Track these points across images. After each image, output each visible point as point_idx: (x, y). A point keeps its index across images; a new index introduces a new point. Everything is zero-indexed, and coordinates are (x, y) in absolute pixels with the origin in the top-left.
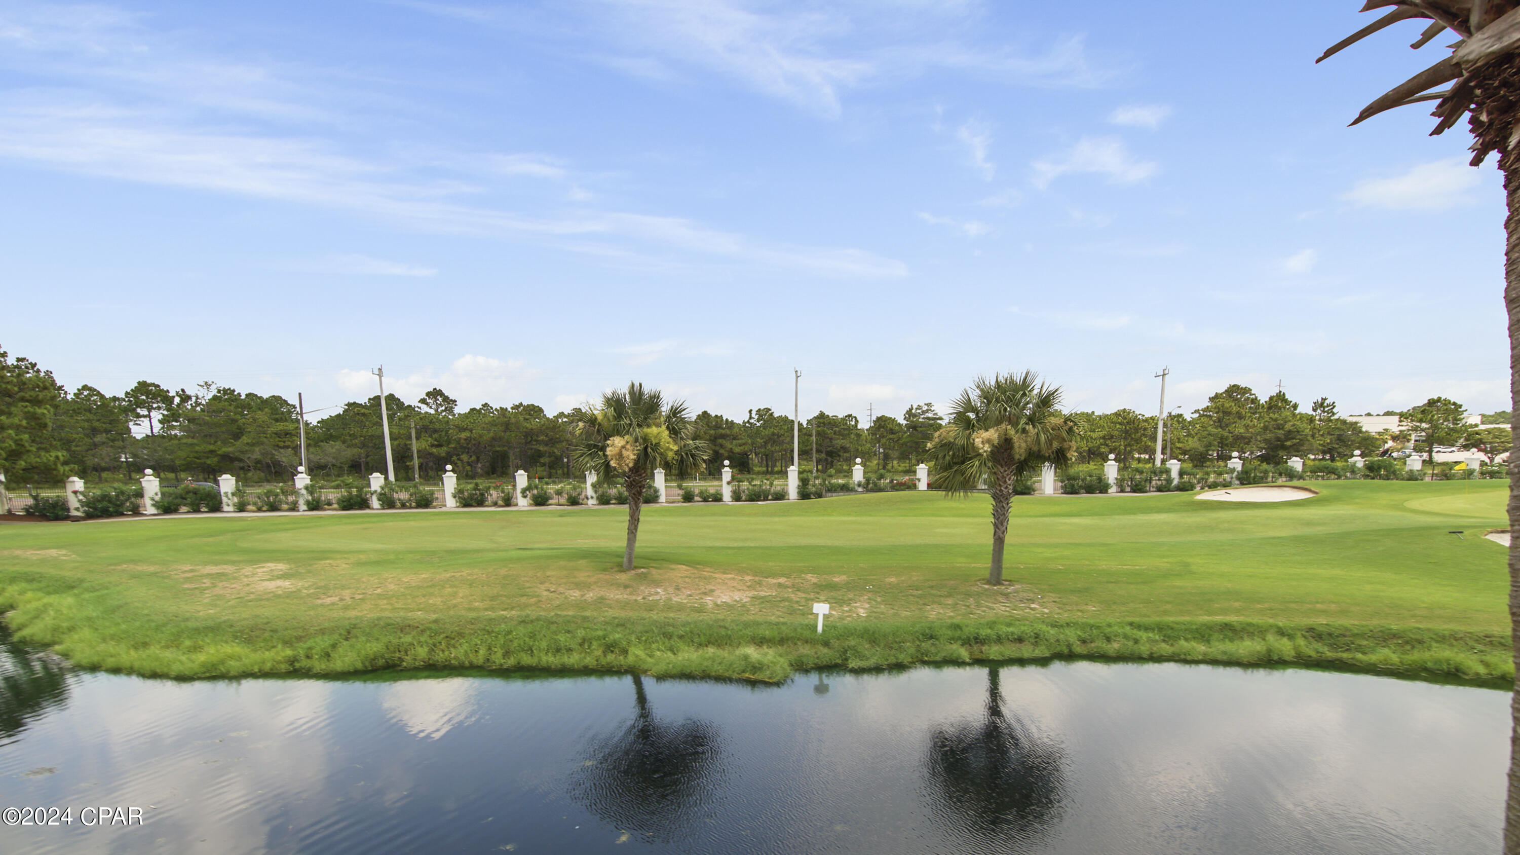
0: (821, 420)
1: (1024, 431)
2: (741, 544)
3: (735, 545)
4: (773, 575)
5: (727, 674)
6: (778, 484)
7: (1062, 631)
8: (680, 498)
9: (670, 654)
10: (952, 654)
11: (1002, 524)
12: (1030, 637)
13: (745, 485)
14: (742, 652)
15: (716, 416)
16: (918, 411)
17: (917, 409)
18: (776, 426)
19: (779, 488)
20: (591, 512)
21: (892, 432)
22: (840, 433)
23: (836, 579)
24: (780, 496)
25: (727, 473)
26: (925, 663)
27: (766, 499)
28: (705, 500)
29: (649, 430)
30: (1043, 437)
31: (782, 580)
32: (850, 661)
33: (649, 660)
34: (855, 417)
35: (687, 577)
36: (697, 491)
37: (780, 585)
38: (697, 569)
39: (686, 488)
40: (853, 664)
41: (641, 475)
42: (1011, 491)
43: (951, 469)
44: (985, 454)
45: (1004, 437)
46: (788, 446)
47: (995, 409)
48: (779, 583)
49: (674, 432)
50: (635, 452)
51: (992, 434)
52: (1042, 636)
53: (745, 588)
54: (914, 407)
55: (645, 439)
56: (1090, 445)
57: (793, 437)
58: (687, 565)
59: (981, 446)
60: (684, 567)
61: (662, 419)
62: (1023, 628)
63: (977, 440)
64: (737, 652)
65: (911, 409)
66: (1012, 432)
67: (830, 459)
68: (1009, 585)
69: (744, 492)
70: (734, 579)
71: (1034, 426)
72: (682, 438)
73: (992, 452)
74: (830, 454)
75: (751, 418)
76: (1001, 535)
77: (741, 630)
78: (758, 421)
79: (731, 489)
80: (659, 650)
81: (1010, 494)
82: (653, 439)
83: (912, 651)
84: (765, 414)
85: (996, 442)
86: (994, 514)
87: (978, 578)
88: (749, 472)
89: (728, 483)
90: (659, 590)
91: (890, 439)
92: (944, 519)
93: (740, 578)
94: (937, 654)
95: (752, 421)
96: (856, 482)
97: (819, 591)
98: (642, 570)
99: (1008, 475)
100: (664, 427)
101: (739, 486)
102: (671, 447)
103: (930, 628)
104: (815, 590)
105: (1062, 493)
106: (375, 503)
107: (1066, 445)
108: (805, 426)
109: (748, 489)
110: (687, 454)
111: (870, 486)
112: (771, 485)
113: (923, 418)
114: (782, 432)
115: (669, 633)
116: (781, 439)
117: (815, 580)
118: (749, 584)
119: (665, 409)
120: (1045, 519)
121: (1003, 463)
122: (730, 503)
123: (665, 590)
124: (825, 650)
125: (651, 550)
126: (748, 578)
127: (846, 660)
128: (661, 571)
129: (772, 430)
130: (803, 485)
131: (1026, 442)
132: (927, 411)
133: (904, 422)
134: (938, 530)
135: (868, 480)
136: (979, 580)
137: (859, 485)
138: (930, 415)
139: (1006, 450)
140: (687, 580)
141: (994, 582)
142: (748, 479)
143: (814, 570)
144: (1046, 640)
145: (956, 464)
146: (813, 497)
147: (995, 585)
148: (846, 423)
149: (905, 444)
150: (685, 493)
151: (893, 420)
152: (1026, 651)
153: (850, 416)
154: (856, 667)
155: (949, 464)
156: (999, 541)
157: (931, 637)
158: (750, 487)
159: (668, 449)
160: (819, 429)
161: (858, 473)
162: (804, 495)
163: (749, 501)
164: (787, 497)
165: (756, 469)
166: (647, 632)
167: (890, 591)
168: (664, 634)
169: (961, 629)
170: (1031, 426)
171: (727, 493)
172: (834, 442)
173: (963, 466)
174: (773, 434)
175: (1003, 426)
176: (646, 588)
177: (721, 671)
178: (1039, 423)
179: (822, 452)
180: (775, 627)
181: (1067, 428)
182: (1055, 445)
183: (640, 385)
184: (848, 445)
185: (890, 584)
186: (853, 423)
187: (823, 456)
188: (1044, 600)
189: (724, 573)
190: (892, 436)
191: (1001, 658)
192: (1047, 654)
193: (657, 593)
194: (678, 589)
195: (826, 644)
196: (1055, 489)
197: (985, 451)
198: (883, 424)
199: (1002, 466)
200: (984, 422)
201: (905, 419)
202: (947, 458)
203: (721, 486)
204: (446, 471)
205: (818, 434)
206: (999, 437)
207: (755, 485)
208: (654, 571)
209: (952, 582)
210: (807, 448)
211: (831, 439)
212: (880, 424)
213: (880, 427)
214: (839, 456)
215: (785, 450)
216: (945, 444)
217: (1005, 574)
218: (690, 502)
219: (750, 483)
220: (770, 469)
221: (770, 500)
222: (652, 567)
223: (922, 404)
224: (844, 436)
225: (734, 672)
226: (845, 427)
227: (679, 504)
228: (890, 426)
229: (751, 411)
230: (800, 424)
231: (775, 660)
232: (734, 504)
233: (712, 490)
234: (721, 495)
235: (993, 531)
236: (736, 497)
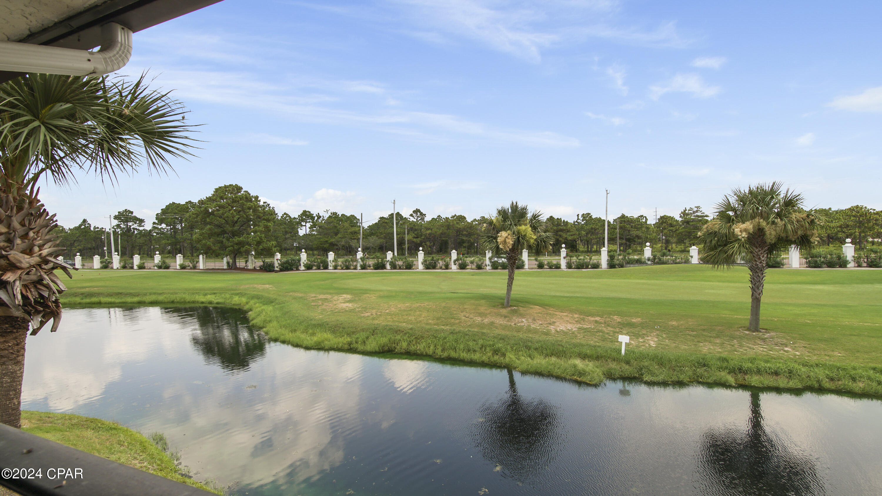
0: (623, 219)
1: (773, 223)
2: (571, 295)
3: (568, 295)
4: (592, 315)
5: (563, 375)
6: (595, 259)
7: (812, 369)
8: (536, 266)
9: (529, 359)
10: (721, 379)
11: (758, 288)
12: (785, 372)
13: (574, 259)
14: (573, 362)
15: (558, 219)
16: (690, 212)
18: (594, 224)
19: (595, 261)
20: (487, 273)
21: (671, 225)
22: (635, 227)
23: (634, 320)
24: (596, 266)
25: (564, 252)
26: (699, 383)
27: (587, 268)
28: (550, 268)
29: (519, 227)
30: (789, 227)
31: (598, 319)
32: (644, 376)
33: (517, 361)
34: (645, 217)
35: (539, 313)
36: (546, 263)
37: (596, 322)
38: (545, 308)
39: (540, 260)
40: (647, 378)
41: (515, 253)
42: (764, 265)
43: (716, 249)
44: (743, 239)
45: (757, 227)
46: (601, 236)
47: (750, 209)
48: (596, 320)
49: (534, 228)
50: (513, 240)
51: (749, 225)
52: (795, 372)
53: (574, 322)
54: (688, 209)
55: (519, 232)
56: (829, 232)
57: (604, 230)
58: (540, 306)
59: (739, 233)
60: (538, 307)
61: (528, 221)
62: (778, 365)
63: (736, 230)
64: (569, 362)
65: (685, 211)
66: (763, 223)
67: (628, 243)
68: (766, 332)
69: (573, 263)
70: (567, 316)
71: (781, 220)
72: (538, 232)
73: (748, 238)
74: (628, 240)
75: (578, 219)
76: (758, 296)
77: (572, 348)
78: (582, 221)
79: (566, 261)
80: (523, 356)
81: (764, 267)
82: (522, 232)
83: (690, 373)
84: (587, 217)
85: (751, 231)
86: (751, 281)
87: (740, 326)
88: (576, 251)
89: (564, 258)
90: (524, 320)
91: (670, 230)
92: (711, 283)
93: (571, 316)
94: (709, 378)
95: (579, 221)
96: (646, 258)
97: (622, 327)
98: (514, 307)
99: (761, 253)
100: (529, 226)
101: (571, 260)
102: (533, 237)
103: (703, 359)
104: (620, 326)
105: (807, 267)
106: (388, 266)
107: (809, 233)
108: (612, 223)
109: (576, 261)
110: (541, 241)
111: (655, 260)
112: (591, 259)
113: (694, 216)
114: (597, 227)
115: (529, 346)
116: (596, 231)
117: (619, 320)
118: (577, 319)
119: (529, 216)
120: (793, 285)
121: (758, 246)
122: (565, 270)
123: (527, 320)
124: (627, 367)
125: (519, 296)
126: (576, 316)
127: (642, 375)
128: (525, 309)
129: (591, 226)
130: (611, 259)
131: (775, 230)
132: (697, 211)
133: (680, 219)
134: (707, 291)
135: (655, 257)
136: (741, 327)
137: (649, 260)
138: (701, 214)
139: (759, 236)
140: (540, 315)
141: (753, 330)
142: (576, 256)
143: (619, 314)
144: (799, 375)
145: (720, 246)
146: (617, 267)
147: (754, 332)
148: (640, 221)
149: (681, 233)
150: (539, 263)
151: (672, 218)
152: (782, 382)
153: (642, 216)
154: (649, 381)
155: (715, 246)
156: (756, 300)
157: (704, 365)
158: (578, 260)
159: (531, 238)
160: (621, 225)
161: (648, 252)
162: (611, 266)
163: (576, 269)
164: (600, 267)
165: (581, 249)
166: (516, 345)
167: (672, 330)
168: (526, 347)
169: (727, 361)
170: (779, 220)
171: (563, 263)
172: (631, 233)
173: (726, 248)
174: (592, 228)
175: (757, 220)
176: (516, 318)
177: (559, 373)
178: (786, 217)
179: (623, 239)
180: (593, 348)
181: (809, 220)
182: (800, 233)
183: (516, 203)
184: (641, 235)
185: (672, 326)
186: (644, 220)
187: (624, 241)
188: (796, 345)
189: (562, 312)
190: (671, 228)
191: (761, 385)
192: (800, 386)
193: (523, 322)
194: (535, 320)
195: (628, 363)
196: (800, 264)
197: (743, 237)
198: (665, 220)
199: (757, 248)
200: (741, 217)
201: (680, 217)
202: (713, 242)
203: (560, 259)
204: (419, 250)
205: (621, 228)
206: (754, 227)
207: (580, 259)
208: (521, 309)
209: (720, 328)
210: (613, 237)
211: (629, 231)
212: (663, 221)
213: (662, 223)
214: (635, 241)
215: (599, 238)
216: (711, 233)
217: (761, 324)
218: (542, 268)
219: (577, 258)
220: (589, 249)
221: (590, 268)
222: (520, 306)
223: (693, 207)
224: (638, 229)
225: (567, 374)
226: (639, 223)
227: (536, 270)
228: (669, 222)
229: (578, 215)
230: (609, 222)
231: (593, 370)
232: (567, 271)
233: (555, 262)
234: (560, 265)
235: (751, 293)
236: (569, 266)
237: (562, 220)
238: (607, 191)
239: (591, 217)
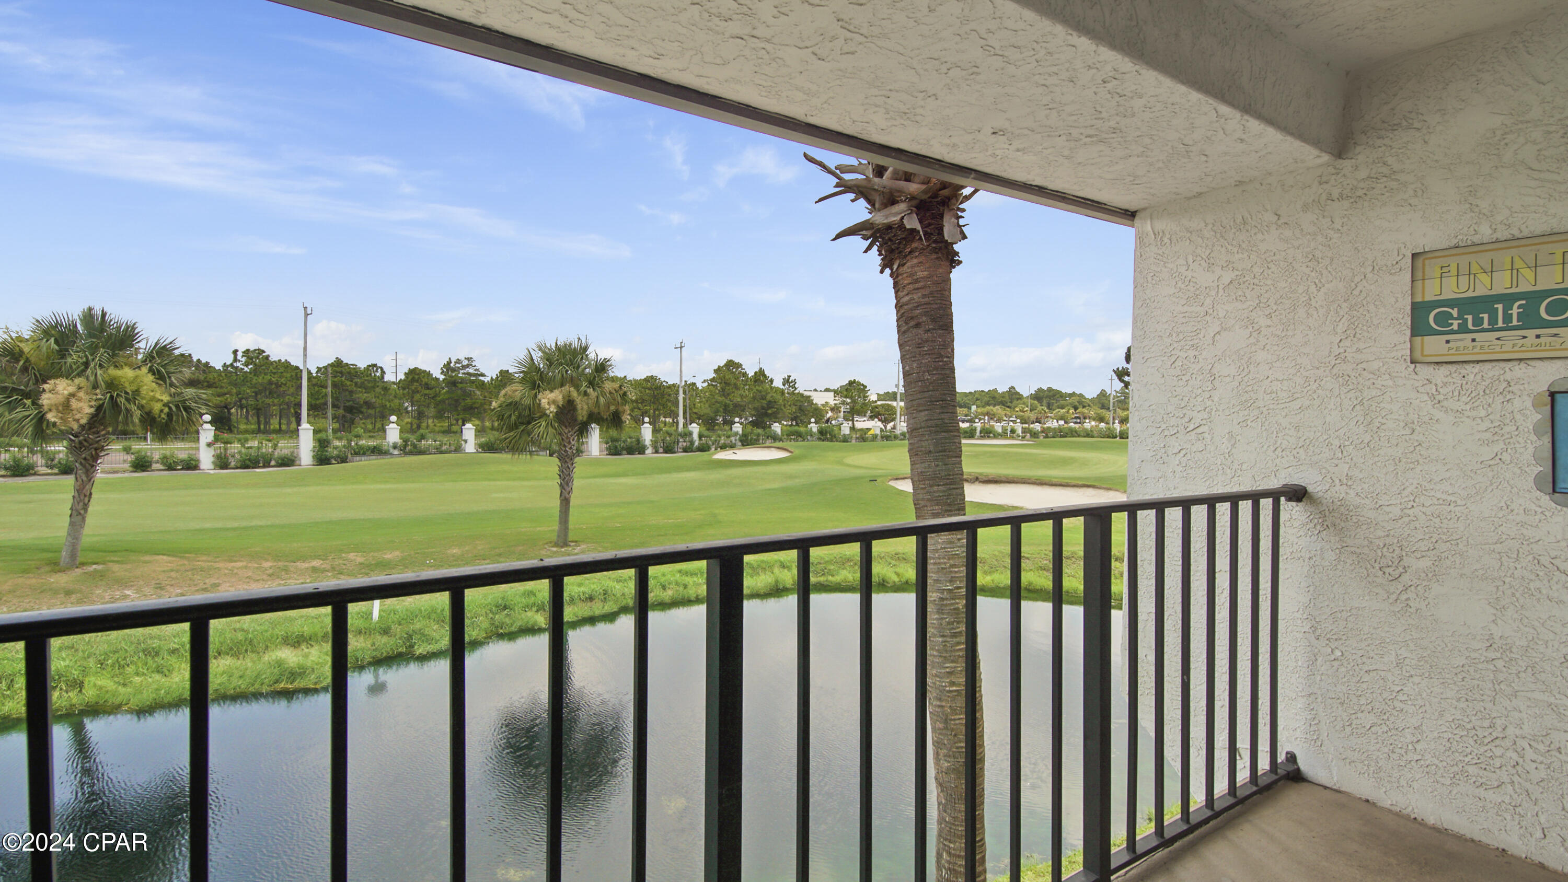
0: (338, 369)
1: (585, 393)
2: (244, 524)
3: (236, 525)
5: (252, 689)
6: (284, 447)
8: (129, 465)
10: (528, 622)
11: (567, 485)
13: (235, 448)
14: (274, 657)
16: (458, 365)
17: (455, 363)
18: (274, 373)
19: (286, 452)
21: (427, 386)
22: (362, 386)
24: (288, 462)
25: (207, 433)
26: (501, 636)
27: (267, 465)
28: (172, 468)
29: (118, 373)
30: (603, 401)
32: (416, 647)
34: (381, 368)
36: (156, 457)
38: (187, 558)
39: (137, 452)
40: (420, 650)
41: (98, 432)
42: (575, 452)
43: (517, 429)
44: (551, 414)
45: (567, 398)
46: (292, 399)
47: (557, 371)
50: (93, 403)
51: (557, 395)
54: (453, 360)
55: (113, 385)
57: (300, 387)
59: (547, 406)
60: (162, 557)
62: (592, 586)
63: (543, 400)
64: (266, 658)
65: (449, 362)
66: (574, 393)
67: (351, 415)
68: (576, 546)
69: (233, 456)
71: (594, 389)
73: (556, 412)
74: (352, 409)
75: (235, 360)
76: (567, 496)
78: (247, 366)
79: (213, 453)
81: (570, 456)
82: (127, 385)
83: (486, 625)
84: (256, 357)
85: (560, 403)
86: (559, 476)
87: (545, 542)
88: (239, 431)
89: (209, 445)
90: (128, 592)
91: (426, 395)
92: (499, 483)
94: (512, 625)
95: (238, 364)
96: (391, 444)
98: (94, 566)
99: (571, 435)
101: (226, 449)
102: (158, 396)
103: (503, 598)
104: (363, 571)
105: (608, 454)
107: (620, 409)
108: (314, 375)
109: (240, 452)
111: (407, 448)
112: (275, 446)
113: (463, 373)
114: (283, 380)
115: (153, 648)
116: (282, 389)
117: (360, 560)
118: (270, 571)
120: (596, 480)
121: (566, 424)
122: (213, 471)
123: (138, 591)
124: (385, 639)
125: (110, 538)
126: (267, 564)
127: (412, 646)
128: (128, 566)
129: (269, 377)
130: (321, 446)
131: (588, 404)
132: (468, 366)
133: (442, 377)
134: (495, 495)
135: (406, 441)
136: (547, 544)
137: (395, 447)
138: (471, 370)
139: (569, 411)
140: (169, 575)
141: (562, 544)
142: (239, 440)
143: (357, 548)
145: (522, 424)
146: (334, 462)
147: (562, 547)
148: (371, 374)
149: (443, 401)
150: (138, 458)
151: (429, 374)
152: (597, 610)
153: (375, 365)
154: (425, 653)
155: (516, 424)
156: (565, 502)
157: (505, 608)
158: (243, 450)
159: (153, 399)
160: (336, 379)
161: (393, 434)
162: (322, 459)
163: (241, 468)
164: (298, 462)
167: (455, 563)
169: (535, 595)
170: (592, 389)
171: (206, 458)
172: (355, 396)
173: (530, 426)
174: (270, 383)
175: (567, 388)
176: (105, 591)
177: (242, 687)
178: (598, 387)
179: (339, 408)
181: (622, 393)
182: (612, 408)
184: (374, 400)
185: (453, 556)
186: (378, 374)
187: (341, 412)
190: (427, 392)
191: (575, 619)
192: (615, 609)
193: (126, 597)
194: (162, 588)
195: (386, 632)
196: (601, 451)
197: (551, 412)
198: (416, 377)
199: (566, 427)
200: (548, 383)
201: (442, 373)
202: (513, 417)
203: (198, 449)
205: (335, 385)
206: (563, 398)
207: (251, 448)
208: (116, 567)
209: (521, 548)
210: (318, 402)
211: (351, 392)
212: (413, 378)
213: (413, 380)
214: (366, 412)
215: (287, 404)
216: (511, 404)
217: (571, 536)
219: (243, 445)
221: (273, 466)
222: (113, 561)
223: (462, 358)
224: (367, 389)
225: (262, 684)
226: (369, 378)
227: (132, 474)
228: (425, 380)
229: (235, 352)
230: (309, 372)
231: (321, 661)
232: (219, 473)
233: (183, 456)
234: (198, 461)
235: (559, 492)
236: (222, 463)
237: (195, 359)
238: (305, 308)
239: (268, 357)
